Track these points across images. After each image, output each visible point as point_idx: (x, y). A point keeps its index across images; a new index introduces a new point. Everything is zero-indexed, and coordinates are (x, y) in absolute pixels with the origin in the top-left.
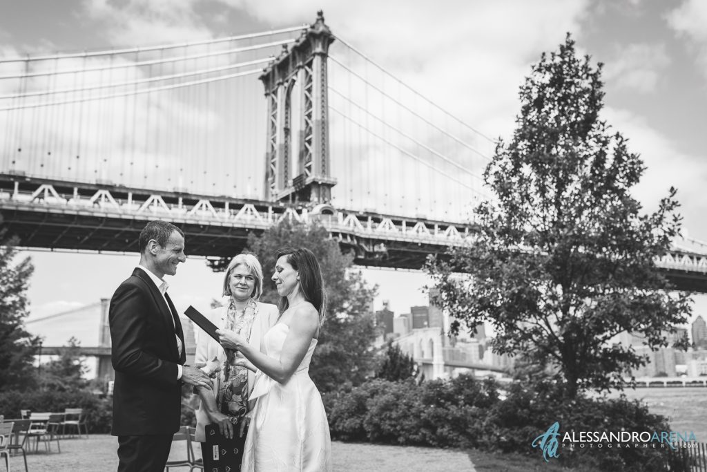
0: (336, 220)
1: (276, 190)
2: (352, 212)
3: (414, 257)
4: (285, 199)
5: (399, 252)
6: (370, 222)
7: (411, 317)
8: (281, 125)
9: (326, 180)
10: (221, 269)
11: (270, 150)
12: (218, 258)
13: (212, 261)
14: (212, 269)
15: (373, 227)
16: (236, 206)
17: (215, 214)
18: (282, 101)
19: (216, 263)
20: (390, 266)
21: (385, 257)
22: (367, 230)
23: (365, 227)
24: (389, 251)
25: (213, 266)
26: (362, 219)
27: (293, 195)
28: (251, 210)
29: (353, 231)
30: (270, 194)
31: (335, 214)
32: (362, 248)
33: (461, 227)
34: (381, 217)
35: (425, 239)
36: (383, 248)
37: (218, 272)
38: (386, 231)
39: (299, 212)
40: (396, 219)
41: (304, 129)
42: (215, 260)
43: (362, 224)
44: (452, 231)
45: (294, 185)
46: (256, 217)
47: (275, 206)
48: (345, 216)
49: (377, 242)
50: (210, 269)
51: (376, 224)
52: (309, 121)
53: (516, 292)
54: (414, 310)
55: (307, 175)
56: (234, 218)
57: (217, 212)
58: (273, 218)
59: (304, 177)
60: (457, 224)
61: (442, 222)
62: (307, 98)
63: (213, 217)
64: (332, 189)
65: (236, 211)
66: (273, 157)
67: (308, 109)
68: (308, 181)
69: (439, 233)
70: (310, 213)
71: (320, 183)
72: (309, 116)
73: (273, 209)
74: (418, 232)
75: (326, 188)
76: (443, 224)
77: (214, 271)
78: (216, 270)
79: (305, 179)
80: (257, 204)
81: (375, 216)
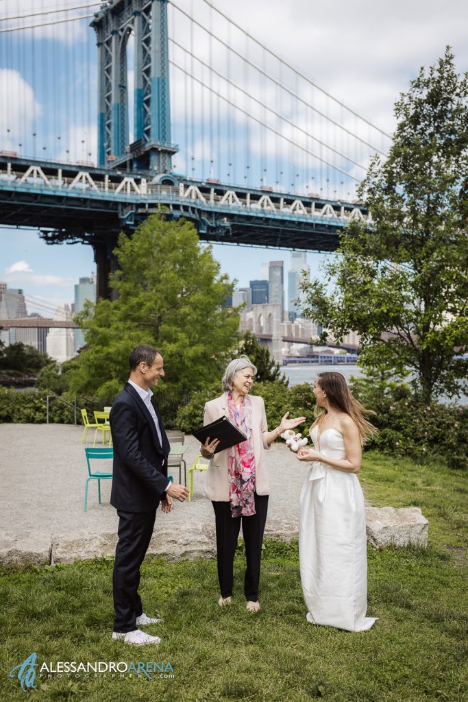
0: (177, 192)
1: (113, 157)
2: (193, 182)
3: (257, 232)
4: (122, 166)
5: (242, 227)
6: (212, 194)
7: (250, 292)
8: (116, 81)
9: (166, 147)
10: (56, 241)
11: (104, 111)
12: (52, 229)
13: (46, 232)
14: (45, 241)
15: (216, 200)
16: (70, 174)
17: (48, 182)
18: (116, 53)
19: (50, 235)
20: (232, 242)
21: (228, 231)
22: (209, 203)
23: (208, 199)
24: (232, 226)
25: (46, 238)
26: (204, 190)
27: (131, 162)
28: (86, 179)
29: (195, 203)
30: (106, 160)
31: (176, 185)
32: (204, 222)
33: (307, 200)
34: (224, 189)
35: (270, 214)
36: (226, 223)
37: (52, 244)
38: (229, 203)
39: (138, 182)
40: (239, 191)
41: (141, 87)
42: (49, 232)
43: (204, 196)
44: (298, 205)
45: (131, 152)
46: (92, 186)
47: (111, 174)
48: (186, 187)
49: (220, 215)
50: (43, 241)
51: (220, 197)
52: (147, 79)
53: (385, 311)
54: (253, 284)
55: (146, 140)
56: (68, 187)
57: (49, 179)
58: (110, 188)
59: (143, 143)
60: (304, 197)
61: (288, 195)
62: (145, 51)
63: (46, 185)
64: (173, 157)
65: (70, 179)
66: (109, 119)
67: (146, 64)
68: (147, 147)
69: (284, 207)
70: (150, 183)
71: (160, 149)
72: (148, 72)
73: (110, 178)
74: (262, 206)
75: (166, 156)
76: (289, 198)
77: (48, 244)
78: (50, 242)
79: (144, 145)
80: (92, 172)
81: (218, 188)
